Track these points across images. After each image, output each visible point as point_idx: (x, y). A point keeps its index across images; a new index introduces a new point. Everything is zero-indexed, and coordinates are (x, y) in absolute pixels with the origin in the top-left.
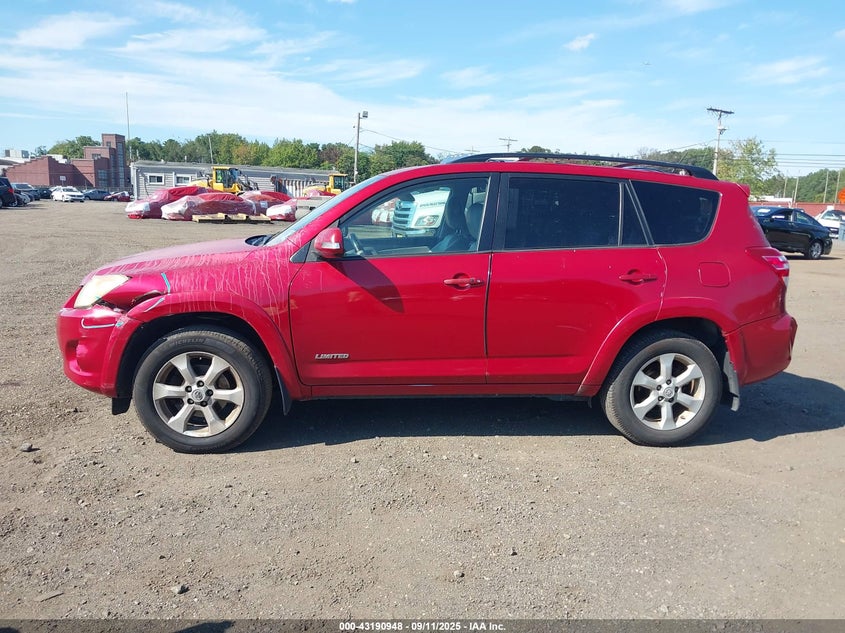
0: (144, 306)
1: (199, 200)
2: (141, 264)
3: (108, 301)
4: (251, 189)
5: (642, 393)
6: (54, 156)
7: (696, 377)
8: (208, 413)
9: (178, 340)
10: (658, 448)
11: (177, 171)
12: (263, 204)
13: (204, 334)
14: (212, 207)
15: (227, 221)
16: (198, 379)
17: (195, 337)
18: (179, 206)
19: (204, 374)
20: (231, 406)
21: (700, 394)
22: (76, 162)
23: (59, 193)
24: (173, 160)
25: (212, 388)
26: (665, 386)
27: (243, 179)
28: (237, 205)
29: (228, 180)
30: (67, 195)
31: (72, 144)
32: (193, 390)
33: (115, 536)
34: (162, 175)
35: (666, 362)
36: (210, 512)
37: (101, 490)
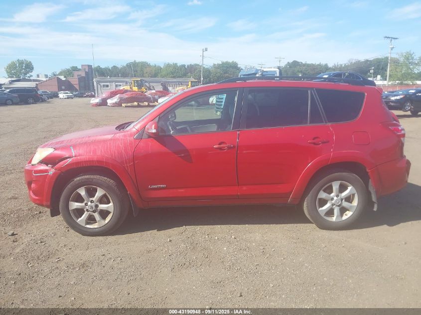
0: (62, 164)
1: (125, 96)
2: (62, 142)
3: (45, 161)
4: (151, 90)
5: (323, 202)
6: (59, 77)
7: (353, 193)
8: (97, 216)
9: (79, 180)
10: (332, 231)
11: (116, 82)
12: (156, 97)
13: (92, 177)
14: (131, 100)
15: (139, 106)
16: (91, 199)
17: (88, 179)
18: (115, 100)
19: (94, 197)
20: (108, 213)
21: (355, 203)
22: (70, 79)
23: (62, 95)
24: (115, 76)
25: (98, 204)
26: (335, 198)
27: (147, 84)
28: (143, 98)
29: (140, 85)
30: (65, 96)
31: (68, 70)
32: (89, 204)
33: (41, 283)
34: (109, 84)
35: (336, 186)
36: (91, 270)
37: (40, 257)
